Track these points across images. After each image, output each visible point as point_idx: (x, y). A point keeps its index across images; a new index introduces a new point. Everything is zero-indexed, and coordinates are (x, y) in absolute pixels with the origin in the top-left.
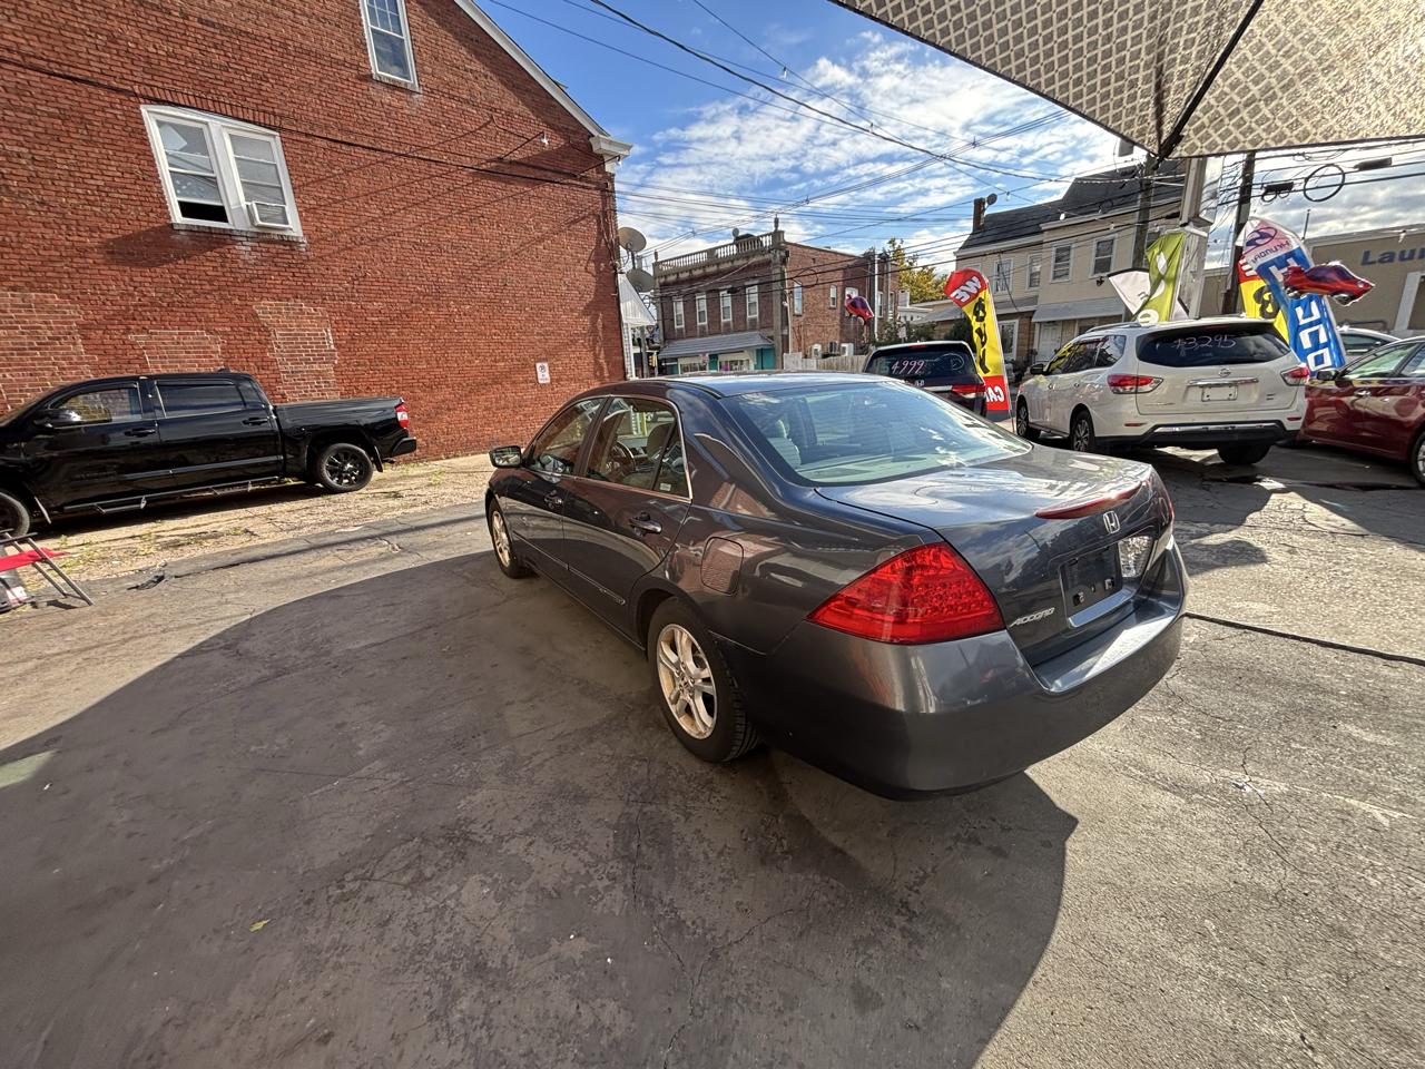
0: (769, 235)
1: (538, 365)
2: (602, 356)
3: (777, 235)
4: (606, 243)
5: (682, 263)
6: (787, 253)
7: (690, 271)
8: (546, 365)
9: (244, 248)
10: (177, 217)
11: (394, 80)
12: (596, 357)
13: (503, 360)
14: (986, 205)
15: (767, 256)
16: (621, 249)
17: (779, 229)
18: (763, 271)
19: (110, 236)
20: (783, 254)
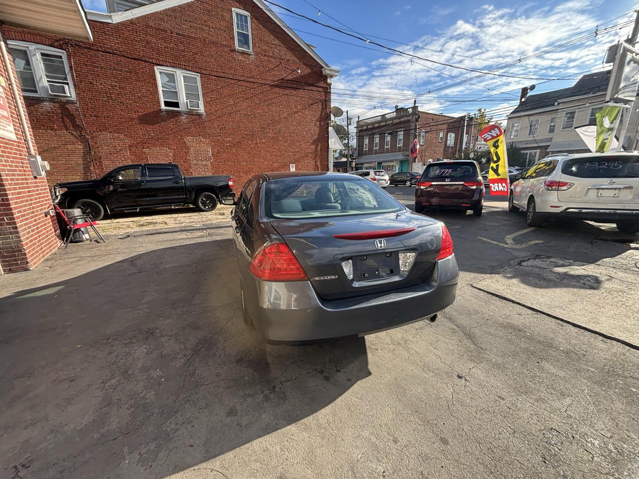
0: (411, 108)
1: (291, 165)
2: (319, 162)
3: (415, 108)
4: (325, 114)
5: (370, 121)
6: (419, 116)
7: (373, 124)
8: (294, 165)
9: (183, 118)
10: (163, 107)
11: (243, 51)
12: (316, 162)
13: (277, 162)
14: (529, 90)
15: (409, 118)
16: (332, 115)
17: (416, 105)
18: (406, 125)
19: (141, 114)
20: (417, 117)
